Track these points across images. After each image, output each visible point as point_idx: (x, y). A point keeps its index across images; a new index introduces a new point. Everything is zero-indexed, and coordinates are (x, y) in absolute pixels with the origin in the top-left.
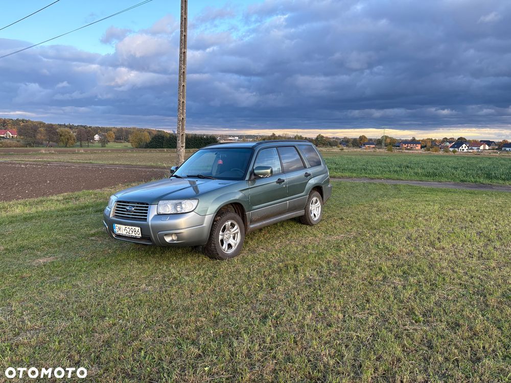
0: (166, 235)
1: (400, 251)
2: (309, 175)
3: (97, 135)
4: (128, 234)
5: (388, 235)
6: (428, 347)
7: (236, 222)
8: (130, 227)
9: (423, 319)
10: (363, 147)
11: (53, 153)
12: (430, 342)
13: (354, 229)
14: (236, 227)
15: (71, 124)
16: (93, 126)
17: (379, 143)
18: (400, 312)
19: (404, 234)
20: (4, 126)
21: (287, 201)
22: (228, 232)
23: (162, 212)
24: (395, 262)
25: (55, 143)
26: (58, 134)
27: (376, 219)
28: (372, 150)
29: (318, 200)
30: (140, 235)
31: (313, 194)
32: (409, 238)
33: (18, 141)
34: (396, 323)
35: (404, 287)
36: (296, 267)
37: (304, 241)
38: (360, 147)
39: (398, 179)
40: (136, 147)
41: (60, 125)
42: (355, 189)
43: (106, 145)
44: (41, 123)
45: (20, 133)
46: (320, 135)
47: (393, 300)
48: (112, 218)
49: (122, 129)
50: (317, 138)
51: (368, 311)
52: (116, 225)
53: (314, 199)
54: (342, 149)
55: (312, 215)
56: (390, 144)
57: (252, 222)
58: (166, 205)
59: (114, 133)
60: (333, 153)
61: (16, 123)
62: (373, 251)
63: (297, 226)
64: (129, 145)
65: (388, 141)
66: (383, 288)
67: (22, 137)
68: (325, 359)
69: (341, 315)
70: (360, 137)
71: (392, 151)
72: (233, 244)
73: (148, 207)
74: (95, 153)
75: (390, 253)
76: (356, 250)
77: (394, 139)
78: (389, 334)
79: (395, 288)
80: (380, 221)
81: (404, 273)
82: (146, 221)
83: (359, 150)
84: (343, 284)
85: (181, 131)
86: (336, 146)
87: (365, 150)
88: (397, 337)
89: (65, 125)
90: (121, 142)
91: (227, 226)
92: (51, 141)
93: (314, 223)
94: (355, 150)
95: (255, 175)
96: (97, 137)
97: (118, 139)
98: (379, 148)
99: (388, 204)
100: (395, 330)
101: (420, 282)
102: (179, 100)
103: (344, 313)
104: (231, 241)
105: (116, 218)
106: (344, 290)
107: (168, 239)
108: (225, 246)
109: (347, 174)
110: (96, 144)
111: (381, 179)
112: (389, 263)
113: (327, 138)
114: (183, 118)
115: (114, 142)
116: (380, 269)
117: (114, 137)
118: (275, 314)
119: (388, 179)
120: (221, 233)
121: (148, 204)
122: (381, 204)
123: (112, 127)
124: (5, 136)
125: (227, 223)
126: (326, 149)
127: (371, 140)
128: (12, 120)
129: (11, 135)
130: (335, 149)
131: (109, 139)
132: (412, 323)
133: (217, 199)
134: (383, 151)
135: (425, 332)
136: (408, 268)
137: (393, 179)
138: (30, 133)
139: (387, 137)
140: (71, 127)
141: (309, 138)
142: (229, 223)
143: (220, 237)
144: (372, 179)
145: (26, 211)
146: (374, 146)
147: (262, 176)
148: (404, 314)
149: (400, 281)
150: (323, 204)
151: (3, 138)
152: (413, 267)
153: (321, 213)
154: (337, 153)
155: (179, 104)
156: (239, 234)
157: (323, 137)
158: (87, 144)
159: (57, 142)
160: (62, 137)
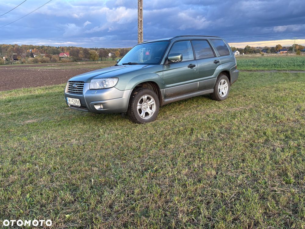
0: (96, 104)
1: (287, 119)
2: (218, 62)
3: (110, 53)
4: (74, 104)
5: (279, 107)
6: (293, 210)
7: (152, 96)
8: (74, 99)
9: (294, 181)
10: (279, 53)
11: (84, 64)
12: (296, 205)
13: (253, 103)
14: (152, 100)
15: (96, 48)
16: (108, 48)
17: (290, 49)
18: (272, 173)
19: (294, 106)
20: (63, 51)
21: (197, 82)
22: (146, 104)
23: (92, 87)
24: (280, 128)
25: (88, 59)
26: (89, 54)
27: (272, 96)
28: (285, 54)
29: (226, 81)
30: (80, 105)
31: (222, 77)
32: (298, 110)
33: (70, 59)
34: (265, 183)
35: (283, 150)
36: (192, 129)
37: (208, 111)
38: (276, 53)
39: (299, 70)
41: (91, 49)
42: (263, 77)
43: (115, 59)
44: (81, 48)
45: (71, 55)
46: (248, 46)
47: (268, 160)
48: (66, 93)
49: (123, 49)
50: (245, 48)
51: (241, 170)
52: (68, 98)
53: (223, 81)
54: (263, 55)
55: (221, 93)
56: (299, 49)
57: (166, 97)
58: (95, 83)
59: (119, 52)
60: (256, 58)
61: (68, 48)
62: (263, 119)
63: (207, 101)
65: (298, 47)
66: (261, 149)
67: (72, 56)
68: (180, 215)
69: (214, 173)
70: (277, 46)
71: (300, 55)
72: (149, 113)
73: (83, 84)
74: (107, 63)
75: (278, 121)
76: (248, 118)
77: (302, 46)
78: (255, 194)
79: (274, 150)
80: (275, 98)
81: (286, 137)
82: (82, 94)
83: (275, 54)
84: (226, 145)
85: (140, 41)
86: (259, 52)
87: (280, 55)
88: (263, 198)
89: (93, 48)
91: (144, 99)
92: (87, 58)
93: (221, 99)
94: (273, 55)
95: (169, 60)
96: (110, 55)
97: (121, 55)
98: (290, 53)
99: (286, 85)
100: (262, 190)
101: (299, 146)
102: (138, 20)
103: (217, 170)
104: (149, 111)
105: (69, 93)
106: (225, 150)
107: (97, 107)
108: (143, 114)
109: (261, 68)
110: (110, 58)
111: (287, 70)
112: (275, 129)
113: (253, 48)
114: (141, 32)
115: (120, 57)
116: (265, 133)
117: (119, 54)
118: (155, 168)
119: (291, 70)
120: (139, 104)
121: (84, 82)
122: (280, 86)
123: (119, 48)
124: (63, 56)
125: (144, 97)
126: (252, 55)
127: (285, 47)
129: (66, 56)
130: (258, 55)
131: (117, 55)
132: (282, 184)
133: (135, 78)
134: (293, 55)
135: (293, 194)
136: (291, 134)
137: (296, 71)
138: (75, 54)
139: (296, 45)
140: (96, 50)
141: (240, 49)
142: (146, 97)
143: (138, 107)
144: (280, 71)
145: (42, 93)
146: (287, 51)
147: (173, 61)
148: (276, 174)
149: (281, 144)
150: (230, 85)
151: (62, 57)
152: (296, 132)
153: (228, 92)
154: (258, 57)
155: (139, 23)
156: (155, 105)
157: (250, 47)
158: (105, 59)
159: (89, 59)
160: (92, 55)
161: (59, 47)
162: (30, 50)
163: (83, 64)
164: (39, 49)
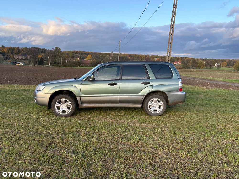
2: (149, 83)
3: (217, 64)
15: (206, 59)
16: (217, 59)
26: (197, 63)
33: (181, 66)
40: (237, 70)
43: (220, 68)
55: (152, 109)
57: (84, 103)
59: (227, 62)
61: (182, 58)
64: (233, 68)
67: (183, 64)
72: (67, 111)
89: (203, 59)
90: (229, 67)
92: (193, 66)
96: (216, 65)
97: (228, 65)
104: (66, 109)
108: (60, 110)
110: (215, 68)
115: (225, 67)
117: (226, 64)
124: (176, 64)
125: (62, 100)
128: (181, 57)
129: (178, 64)
131: (223, 65)
133: (55, 87)
142: (64, 100)
156: (71, 107)
158: (210, 68)
159: (196, 67)
160: (199, 65)
161: (176, 57)
162: (156, 59)
163: (181, 71)
164: (162, 58)
